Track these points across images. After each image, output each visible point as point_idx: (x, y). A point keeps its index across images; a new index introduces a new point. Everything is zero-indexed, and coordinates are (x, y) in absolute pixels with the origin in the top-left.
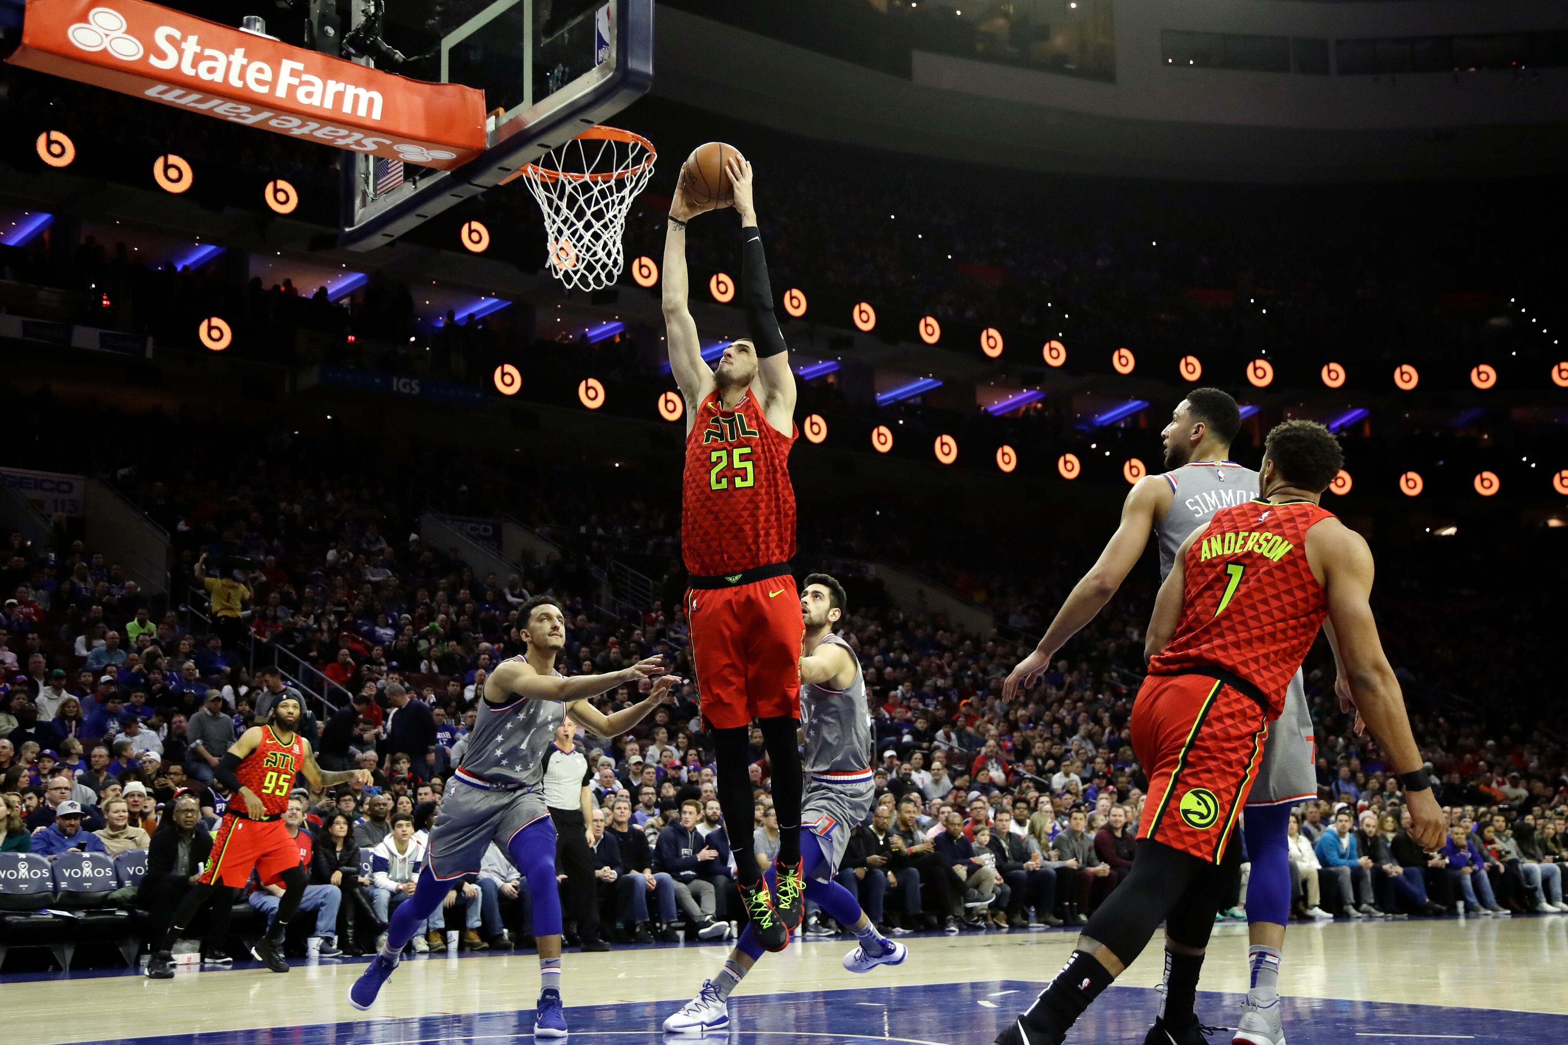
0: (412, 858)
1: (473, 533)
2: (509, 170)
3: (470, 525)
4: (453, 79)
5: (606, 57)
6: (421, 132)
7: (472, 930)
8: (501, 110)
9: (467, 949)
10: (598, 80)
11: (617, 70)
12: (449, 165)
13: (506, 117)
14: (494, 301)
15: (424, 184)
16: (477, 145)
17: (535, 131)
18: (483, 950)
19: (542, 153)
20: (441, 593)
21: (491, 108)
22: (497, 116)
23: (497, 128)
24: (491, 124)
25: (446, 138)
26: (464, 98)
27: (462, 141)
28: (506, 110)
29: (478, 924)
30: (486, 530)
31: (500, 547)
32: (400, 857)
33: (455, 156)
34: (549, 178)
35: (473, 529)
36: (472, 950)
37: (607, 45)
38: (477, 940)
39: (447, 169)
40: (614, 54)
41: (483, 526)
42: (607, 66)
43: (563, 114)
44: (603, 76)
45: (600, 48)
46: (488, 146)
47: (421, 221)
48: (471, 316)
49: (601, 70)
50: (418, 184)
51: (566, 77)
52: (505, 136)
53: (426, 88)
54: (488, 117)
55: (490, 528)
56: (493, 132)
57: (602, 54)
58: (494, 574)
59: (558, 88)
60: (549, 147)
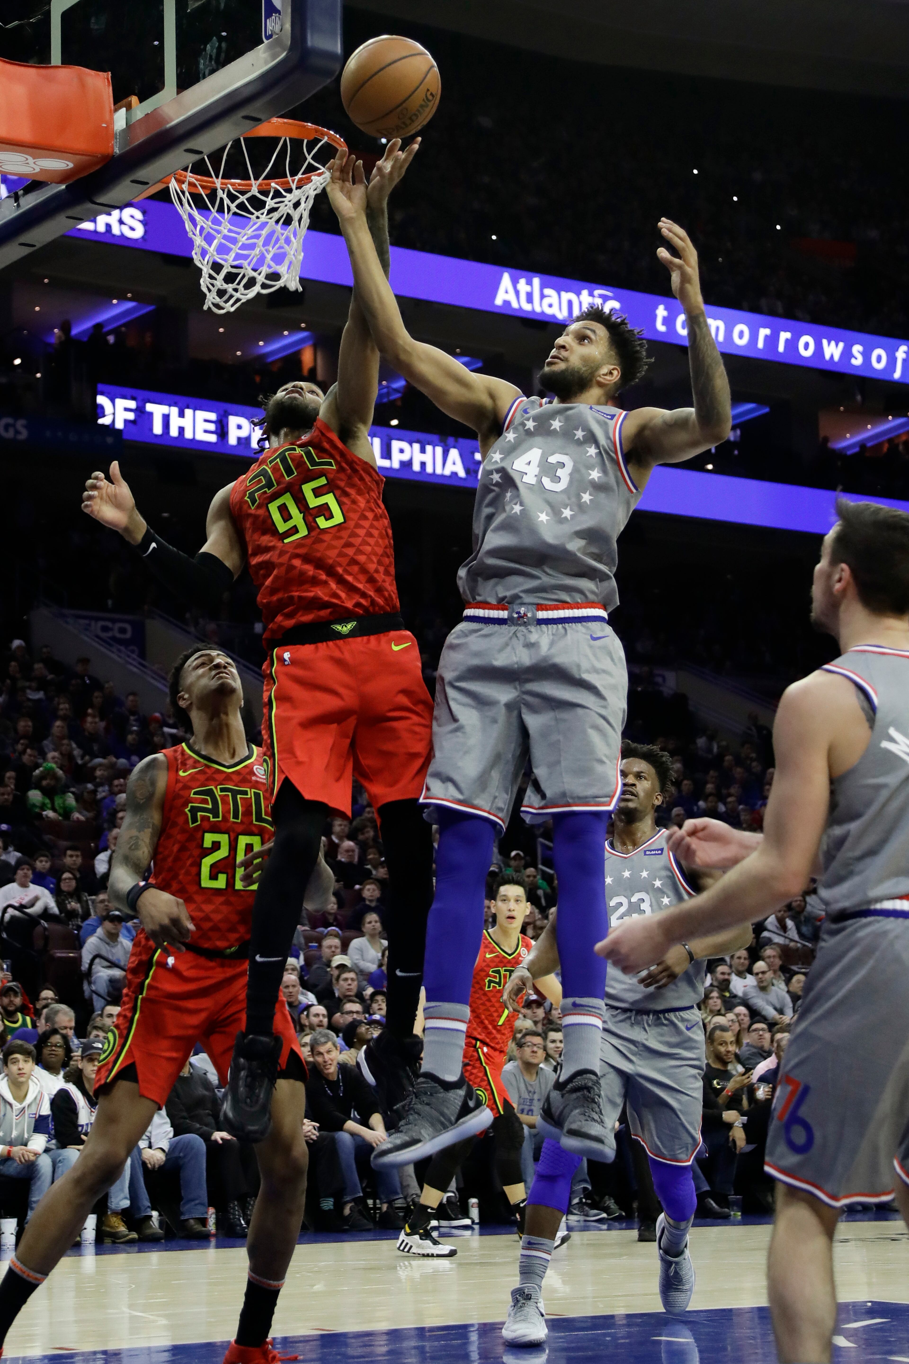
0: (33, 1110)
1: (104, 635)
2: (146, 183)
3: (101, 623)
4: (68, 60)
5: (277, 29)
6: (25, 134)
7: (116, 1213)
8: (134, 99)
9: (108, 1241)
10: (266, 63)
11: (291, 49)
12: (64, 177)
13: (141, 110)
14: (131, 305)
15: (30, 201)
16: (100, 149)
17: (181, 131)
18: (131, 1242)
19: (192, 159)
20: (58, 723)
21: (120, 97)
22: (129, 107)
23: (130, 126)
24: (120, 120)
25: (59, 142)
26: (83, 85)
27: (81, 145)
28: (141, 100)
29: (126, 1203)
30: (123, 631)
31: (142, 655)
32: (17, 1106)
33: (71, 165)
34: (203, 187)
35: (105, 629)
36: (114, 1242)
37: (278, 12)
38: (122, 1229)
39: (61, 182)
40: (288, 26)
41: (118, 625)
42: (279, 42)
43: (219, 109)
44: (274, 57)
45: (268, 16)
46: (117, 151)
47: (26, 251)
48: (98, 326)
49: (270, 47)
50: (22, 201)
51: (223, 55)
52: (140, 137)
53: (29, 73)
54: (116, 110)
55: (128, 627)
56: (123, 130)
57: (271, 25)
58: (134, 694)
59: (212, 72)
60: (201, 153)
